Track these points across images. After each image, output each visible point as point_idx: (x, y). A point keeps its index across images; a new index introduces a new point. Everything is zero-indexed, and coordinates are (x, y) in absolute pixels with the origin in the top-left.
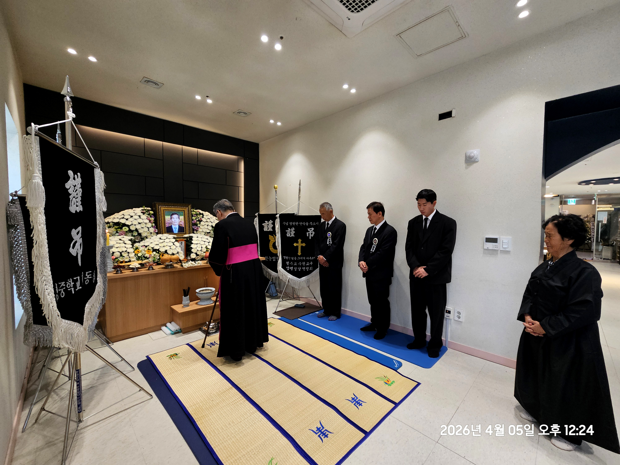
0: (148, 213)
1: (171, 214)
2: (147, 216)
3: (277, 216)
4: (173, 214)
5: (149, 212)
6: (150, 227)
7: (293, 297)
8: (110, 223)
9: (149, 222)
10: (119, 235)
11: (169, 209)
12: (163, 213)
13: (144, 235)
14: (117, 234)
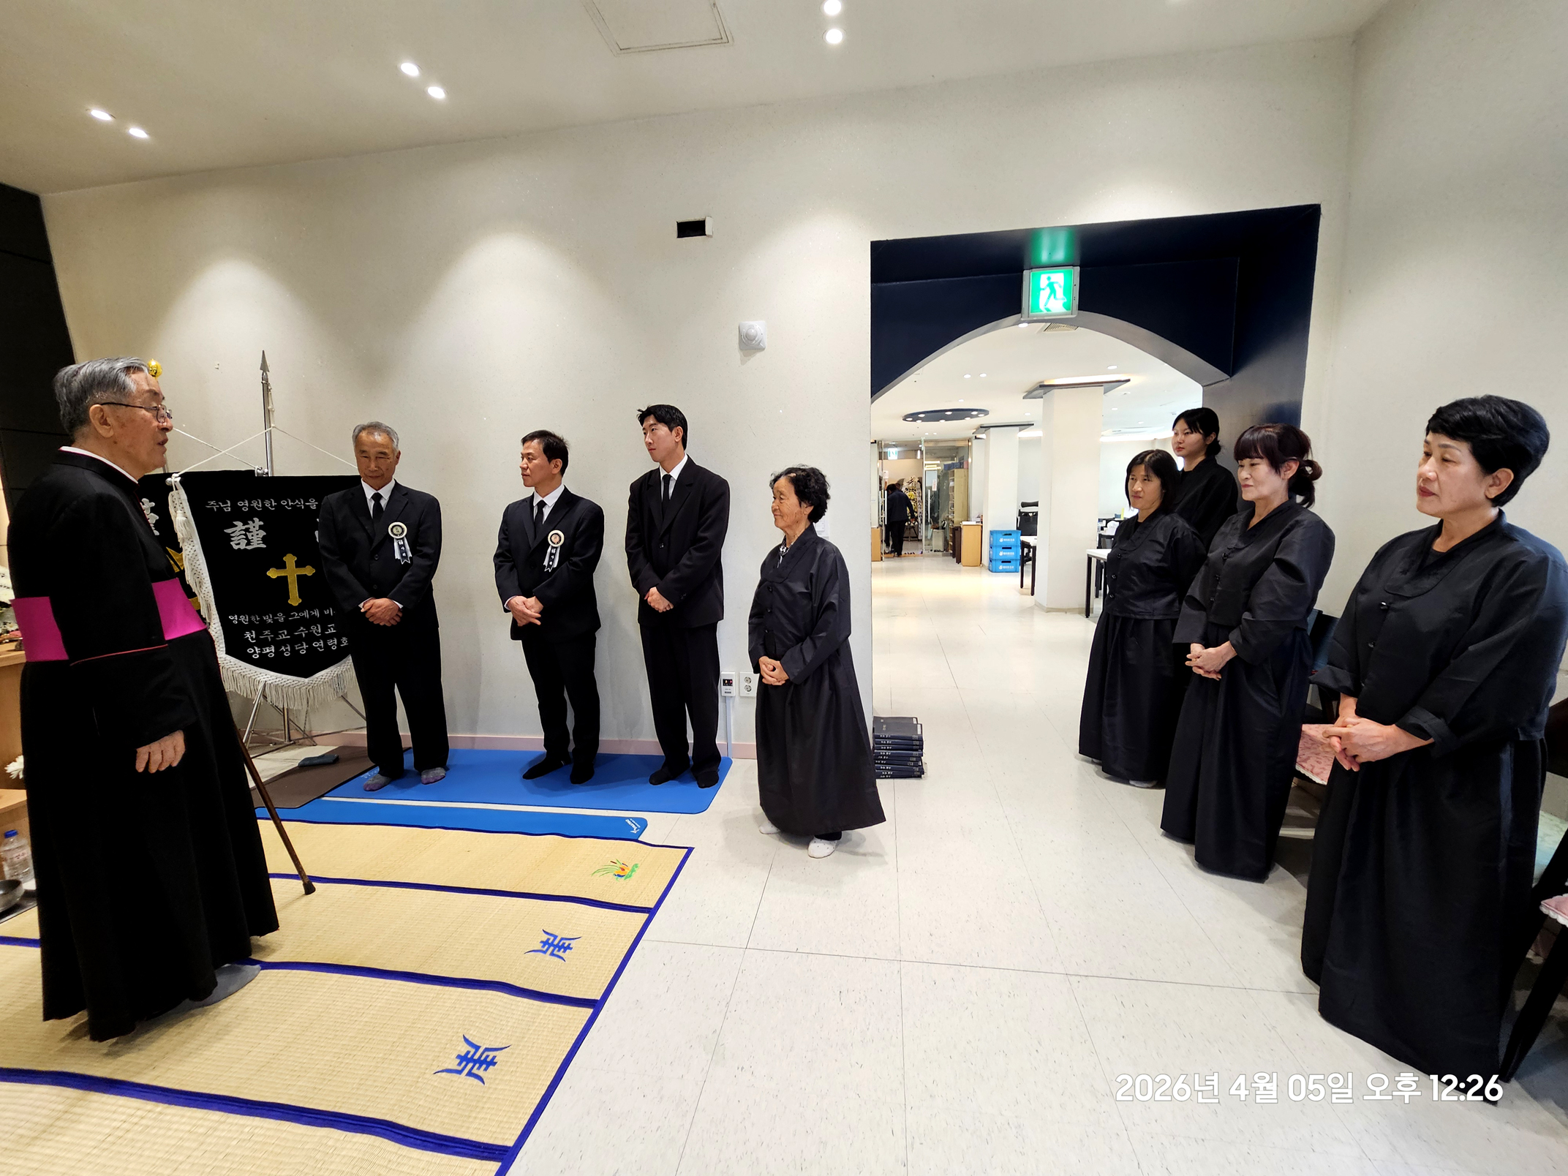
3: (169, 479)
7: (290, 740)
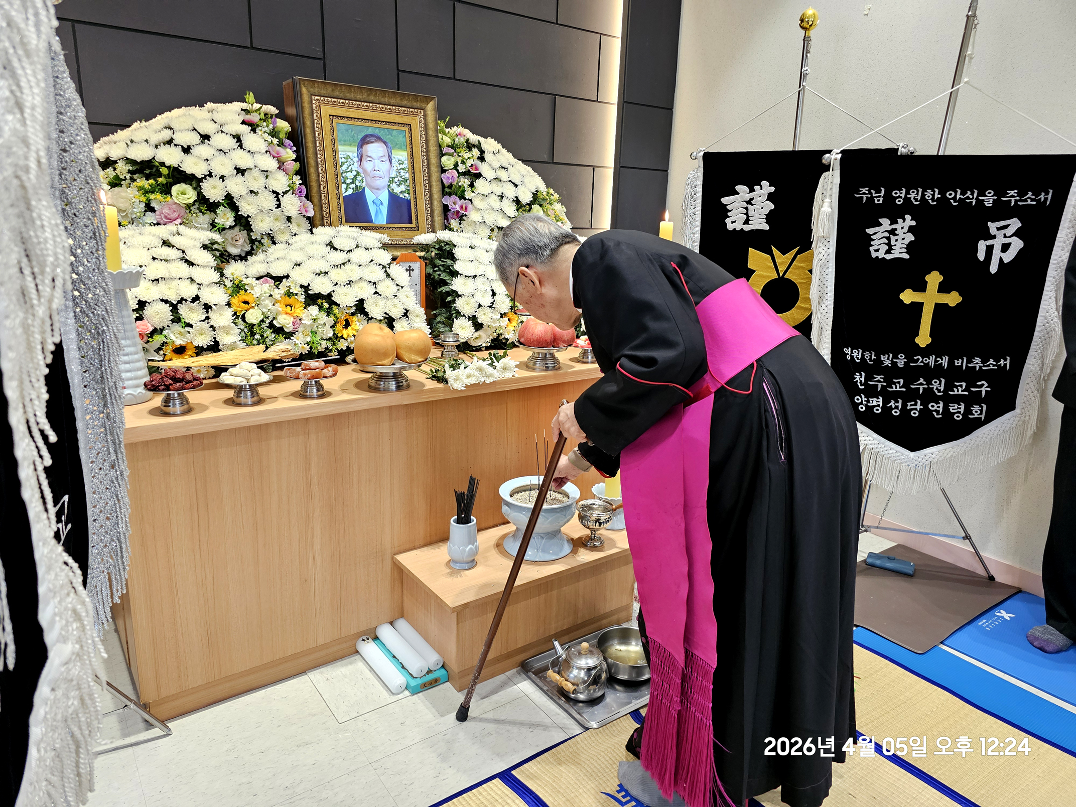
0: (271, 126)
1: (360, 137)
2: (269, 138)
4: (364, 141)
5: (274, 123)
6: (285, 193)
8: (115, 162)
9: (279, 168)
10: (158, 224)
11: (353, 113)
12: (328, 133)
13: (260, 226)
14: (150, 217)
